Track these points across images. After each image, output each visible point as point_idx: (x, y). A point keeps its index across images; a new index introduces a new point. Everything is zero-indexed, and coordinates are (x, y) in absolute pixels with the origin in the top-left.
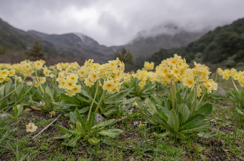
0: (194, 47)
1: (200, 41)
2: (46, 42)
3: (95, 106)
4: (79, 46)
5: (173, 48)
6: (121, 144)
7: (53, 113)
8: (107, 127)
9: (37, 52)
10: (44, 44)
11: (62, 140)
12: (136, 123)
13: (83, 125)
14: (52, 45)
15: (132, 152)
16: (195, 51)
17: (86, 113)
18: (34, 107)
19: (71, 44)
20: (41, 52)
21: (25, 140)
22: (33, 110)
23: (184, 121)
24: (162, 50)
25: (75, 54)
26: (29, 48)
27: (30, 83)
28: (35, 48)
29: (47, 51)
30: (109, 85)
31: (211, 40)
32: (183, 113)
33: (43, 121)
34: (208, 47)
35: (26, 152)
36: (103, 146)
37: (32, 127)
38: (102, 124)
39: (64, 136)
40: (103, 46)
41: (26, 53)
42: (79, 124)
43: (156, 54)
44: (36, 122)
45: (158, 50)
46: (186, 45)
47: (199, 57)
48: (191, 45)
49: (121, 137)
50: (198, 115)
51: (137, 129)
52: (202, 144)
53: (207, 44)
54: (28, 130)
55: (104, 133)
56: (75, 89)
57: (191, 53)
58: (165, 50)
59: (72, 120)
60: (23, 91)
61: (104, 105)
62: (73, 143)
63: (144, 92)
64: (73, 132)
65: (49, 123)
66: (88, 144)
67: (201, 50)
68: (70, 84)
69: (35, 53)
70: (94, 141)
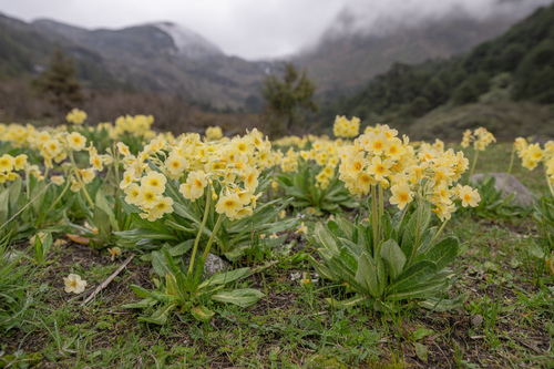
0: (489, 57)
1: (511, 38)
2: (81, 50)
3: (205, 239)
4: (169, 59)
5: (429, 61)
6: (258, 322)
7: (116, 250)
8: (230, 286)
9: (62, 80)
10: (78, 56)
11: (139, 310)
12: (295, 276)
13: (180, 282)
14: (97, 58)
15: (277, 336)
16: (493, 68)
17: (187, 255)
18: (73, 237)
19: (147, 56)
20: (72, 81)
21: (66, 309)
22: (72, 243)
23: (394, 276)
24: (397, 65)
25: (160, 81)
26: (39, 68)
27: (58, 180)
28: (56, 69)
29: (86, 76)
30: (229, 204)
31: (542, 36)
32: (391, 260)
33: (97, 269)
34: (530, 56)
35: (71, 333)
36: (220, 323)
37: (76, 283)
38: (220, 279)
39: (143, 303)
40: (233, 60)
41: (35, 83)
42: (171, 278)
43: (381, 78)
44: (82, 272)
45: (385, 68)
46: (468, 50)
47: (504, 86)
48: (481, 52)
49: (260, 306)
50: (423, 264)
51: (297, 290)
52: (429, 323)
53: (530, 47)
54: (69, 289)
55: (224, 297)
56: (161, 206)
57: (481, 74)
58: (407, 68)
59: (157, 269)
60: (47, 200)
61: (226, 236)
62: (161, 317)
63: (329, 197)
64: (160, 296)
65: (109, 275)
66: (192, 320)
67: (511, 64)
68: (150, 197)
69: (57, 84)
70: (203, 314)
